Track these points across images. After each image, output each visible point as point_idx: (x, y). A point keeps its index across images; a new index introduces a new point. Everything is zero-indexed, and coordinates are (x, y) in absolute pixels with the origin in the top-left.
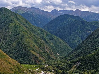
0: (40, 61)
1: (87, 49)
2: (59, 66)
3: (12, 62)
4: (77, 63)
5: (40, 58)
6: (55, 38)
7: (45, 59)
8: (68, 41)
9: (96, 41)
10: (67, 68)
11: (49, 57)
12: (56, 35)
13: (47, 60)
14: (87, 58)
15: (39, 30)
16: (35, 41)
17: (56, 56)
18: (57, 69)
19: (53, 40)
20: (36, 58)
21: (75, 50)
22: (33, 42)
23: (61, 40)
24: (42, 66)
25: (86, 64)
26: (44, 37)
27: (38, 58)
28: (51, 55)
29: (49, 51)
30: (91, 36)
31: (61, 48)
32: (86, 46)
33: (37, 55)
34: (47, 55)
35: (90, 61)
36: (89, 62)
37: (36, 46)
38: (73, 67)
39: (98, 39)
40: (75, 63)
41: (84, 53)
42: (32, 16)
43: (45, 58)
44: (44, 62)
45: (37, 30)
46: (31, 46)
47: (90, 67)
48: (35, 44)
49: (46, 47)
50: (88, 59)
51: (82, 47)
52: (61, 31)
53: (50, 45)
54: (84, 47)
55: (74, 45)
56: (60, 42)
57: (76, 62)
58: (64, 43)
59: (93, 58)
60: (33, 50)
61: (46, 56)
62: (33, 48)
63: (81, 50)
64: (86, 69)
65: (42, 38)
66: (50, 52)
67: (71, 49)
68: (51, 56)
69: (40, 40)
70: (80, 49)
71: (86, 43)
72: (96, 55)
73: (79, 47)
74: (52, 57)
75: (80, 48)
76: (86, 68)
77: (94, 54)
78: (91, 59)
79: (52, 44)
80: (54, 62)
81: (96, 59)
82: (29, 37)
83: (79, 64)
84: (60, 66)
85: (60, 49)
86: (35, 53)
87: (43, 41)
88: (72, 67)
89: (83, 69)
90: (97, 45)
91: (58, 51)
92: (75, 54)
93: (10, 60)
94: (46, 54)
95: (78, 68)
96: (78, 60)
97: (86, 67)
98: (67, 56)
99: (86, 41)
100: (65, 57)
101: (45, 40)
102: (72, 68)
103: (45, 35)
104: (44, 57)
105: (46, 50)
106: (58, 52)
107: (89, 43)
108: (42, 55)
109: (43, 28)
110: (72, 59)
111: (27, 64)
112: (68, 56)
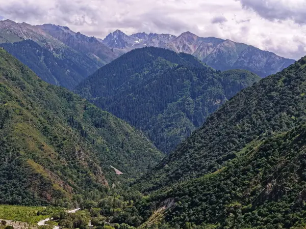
1: (205, 156)
2: (112, 210)
4: (166, 202)
5: (58, 185)
6: (112, 120)
7: (73, 187)
8: (154, 131)
9: (233, 133)
10: (134, 217)
11: (89, 182)
13: (80, 192)
14: (196, 187)
15: (62, 95)
17: (112, 179)
18: (101, 223)
19: (103, 126)
20: (44, 185)
21: (170, 158)
22: (37, 135)
23: (129, 128)
25: (193, 204)
26: (77, 119)
27: (50, 184)
28: (95, 174)
29: (88, 162)
30: (219, 115)
31: (128, 152)
32: (201, 147)
33: (47, 175)
34: (80, 174)
35: (205, 195)
36: (200, 200)
37: (47, 147)
38: (153, 215)
39: (237, 125)
41: (196, 170)
43: (76, 185)
44: (69, 198)
47: (205, 215)
48: (43, 140)
49: (77, 148)
50: (199, 188)
51: (190, 150)
52: (132, 98)
53: (93, 142)
54: (196, 151)
55: (170, 143)
56: (127, 134)
57: (164, 198)
58: (139, 137)
59: (215, 187)
60: (35, 159)
61: (78, 177)
62: (38, 153)
63: (186, 158)
64: (190, 221)
65: (71, 121)
66: (90, 165)
67: (161, 155)
68: (93, 177)
69: (61, 128)
70: (183, 157)
71: (202, 138)
72: (224, 176)
73: (184, 149)
74: (97, 180)
75: (183, 153)
76: (193, 217)
77: (219, 175)
78: (209, 190)
79: (100, 141)
80: (102, 197)
81: (223, 190)
82: (26, 120)
83: (171, 204)
84: (116, 210)
85: (127, 155)
86: (40, 170)
87: (73, 131)
88: (151, 214)
89: (183, 220)
90: (234, 143)
91: (119, 163)
92: (168, 171)
94: (78, 171)
95: (168, 218)
96: (171, 192)
97: (193, 214)
98: (143, 178)
99: (204, 132)
100: (139, 181)
101: (80, 127)
102: (149, 217)
104: (70, 180)
105: (78, 158)
106: (119, 166)
107: (210, 138)
110: (158, 186)
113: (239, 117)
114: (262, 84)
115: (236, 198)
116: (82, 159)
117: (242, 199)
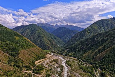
0: (51, 48)
1: (72, 43)
2: (59, 50)
5: (51, 47)
6: (57, 38)
7: (53, 47)
8: (63, 39)
10: (63, 51)
11: (55, 47)
12: (57, 36)
14: (71, 47)
16: (48, 39)
17: (58, 46)
18: (58, 52)
20: (49, 47)
21: (66, 43)
22: (47, 40)
23: (59, 39)
24: (51, 51)
25: (71, 50)
30: (73, 37)
31: (60, 42)
33: (49, 45)
35: (73, 48)
37: (49, 42)
39: (76, 38)
41: (70, 45)
42: (46, 27)
45: (49, 34)
46: (47, 41)
47: (73, 51)
48: (48, 41)
54: (70, 42)
57: (67, 49)
58: (61, 40)
62: (47, 43)
64: (71, 52)
65: (51, 38)
67: (64, 43)
69: (50, 39)
71: (71, 40)
72: (75, 46)
73: (68, 42)
79: (55, 41)
80: (57, 49)
82: (46, 38)
83: (68, 50)
86: (48, 45)
87: (52, 39)
88: (65, 51)
92: (66, 45)
93: (38, 48)
94: (53, 45)
103: (53, 37)
108: (51, 46)
109: (51, 33)
110: (65, 47)
111: (44, 50)
112: (63, 46)
115: (77, 49)
116: (54, 43)
117: (78, 49)
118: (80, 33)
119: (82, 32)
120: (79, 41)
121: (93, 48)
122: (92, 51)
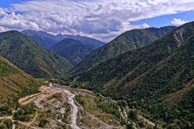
0: (49, 75)
1: (85, 66)
2: (64, 79)
3: (27, 76)
5: (48, 73)
6: (60, 57)
7: (52, 74)
8: (71, 60)
10: (70, 80)
11: (56, 72)
12: (61, 55)
13: (54, 75)
14: (84, 73)
15: (47, 50)
16: (44, 60)
17: (61, 72)
18: (62, 82)
19: (58, 59)
20: (45, 73)
21: (76, 67)
22: (42, 60)
23: (65, 59)
24: (50, 79)
25: (84, 77)
27: (46, 73)
30: (88, 56)
33: (45, 70)
36: (86, 76)
37: (45, 64)
40: (76, 76)
42: (41, 38)
45: (45, 50)
46: (41, 63)
47: (87, 79)
48: (44, 62)
49: (53, 64)
51: (81, 65)
55: (75, 63)
56: (64, 61)
58: (67, 62)
60: (42, 67)
62: (43, 65)
65: (50, 57)
66: (56, 68)
67: (73, 66)
68: (57, 71)
69: (48, 59)
70: (79, 66)
71: (84, 62)
72: (91, 71)
73: (79, 64)
76: (84, 80)
78: (88, 74)
79: (57, 62)
80: (60, 76)
81: (91, 74)
82: (39, 57)
83: (78, 77)
85: (64, 66)
88: (74, 79)
89: (82, 81)
90: (92, 63)
92: (76, 70)
94: (53, 70)
95: (78, 80)
96: (78, 74)
99: (85, 60)
100: (68, 72)
101: (52, 59)
103: (52, 55)
106: (63, 68)
108: (50, 71)
109: (50, 48)
110: (74, 73)
111: (37, 78)
112: (70, 71)
113: (93, 57)
114: (98, 49)
116: (54, 67)
117: (95, 76)
118: (99, 50)
119: (102, 48)
120: (98, 64)
121: (119, 74)
122: (117, 79)
